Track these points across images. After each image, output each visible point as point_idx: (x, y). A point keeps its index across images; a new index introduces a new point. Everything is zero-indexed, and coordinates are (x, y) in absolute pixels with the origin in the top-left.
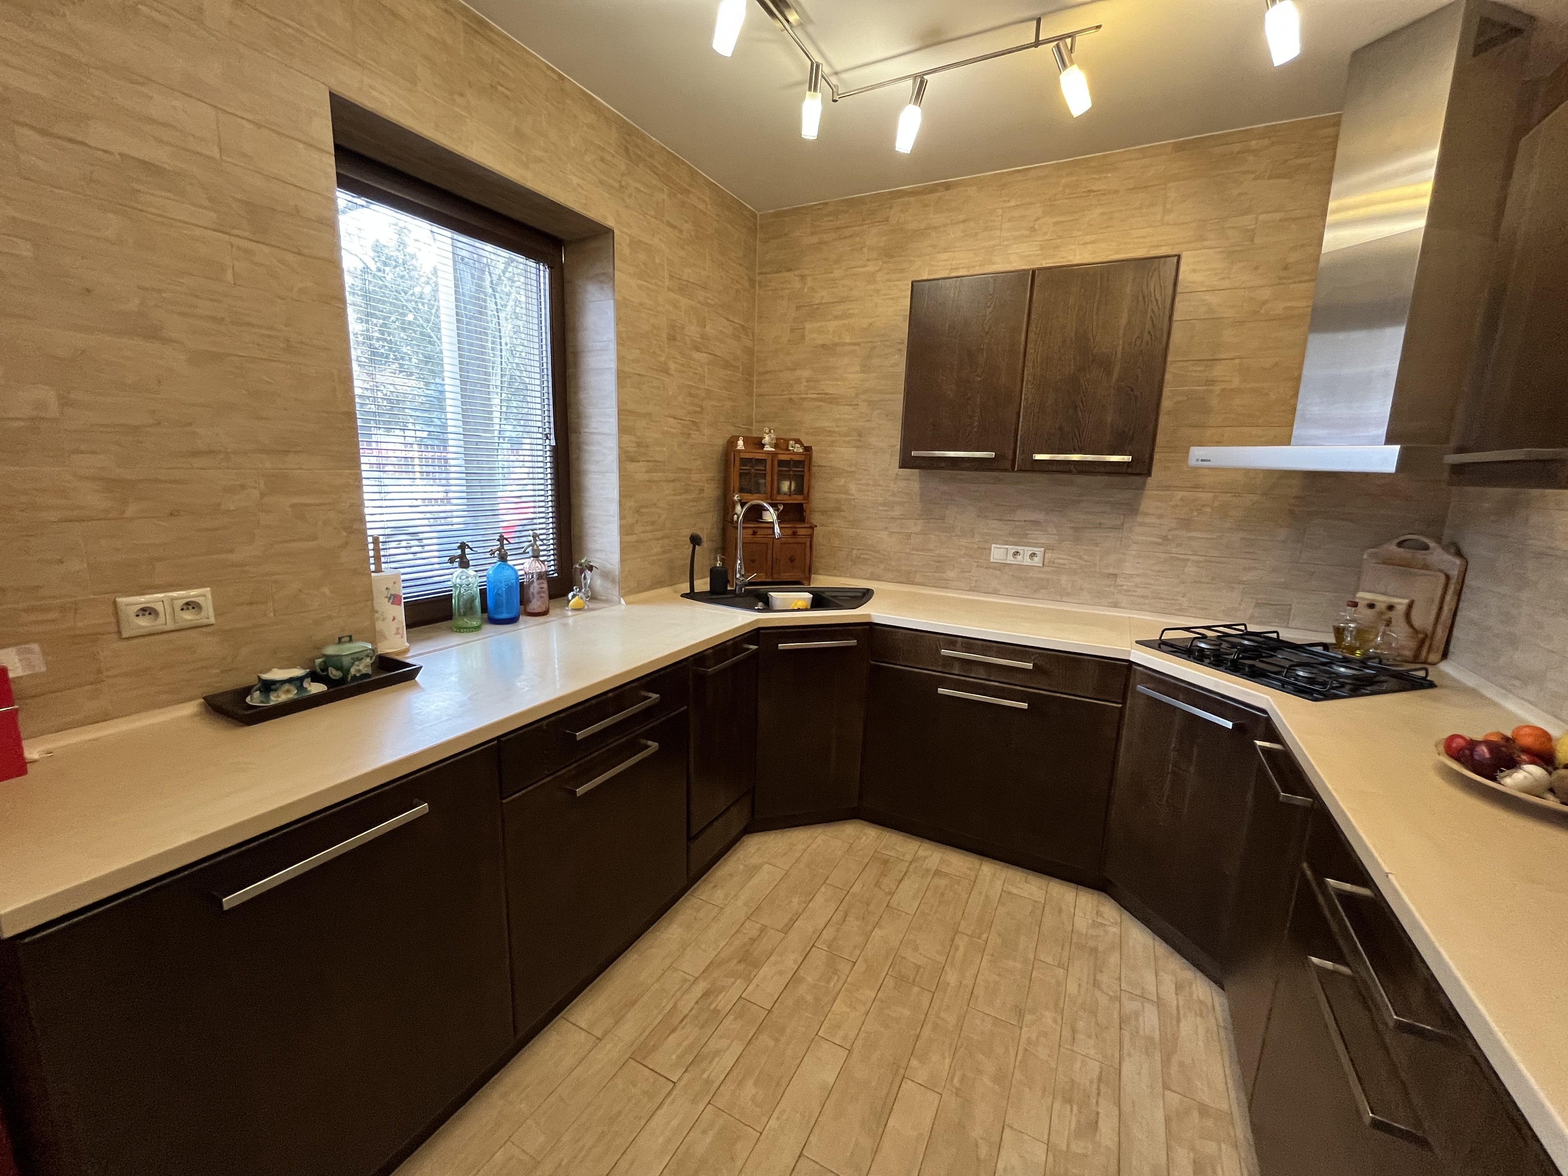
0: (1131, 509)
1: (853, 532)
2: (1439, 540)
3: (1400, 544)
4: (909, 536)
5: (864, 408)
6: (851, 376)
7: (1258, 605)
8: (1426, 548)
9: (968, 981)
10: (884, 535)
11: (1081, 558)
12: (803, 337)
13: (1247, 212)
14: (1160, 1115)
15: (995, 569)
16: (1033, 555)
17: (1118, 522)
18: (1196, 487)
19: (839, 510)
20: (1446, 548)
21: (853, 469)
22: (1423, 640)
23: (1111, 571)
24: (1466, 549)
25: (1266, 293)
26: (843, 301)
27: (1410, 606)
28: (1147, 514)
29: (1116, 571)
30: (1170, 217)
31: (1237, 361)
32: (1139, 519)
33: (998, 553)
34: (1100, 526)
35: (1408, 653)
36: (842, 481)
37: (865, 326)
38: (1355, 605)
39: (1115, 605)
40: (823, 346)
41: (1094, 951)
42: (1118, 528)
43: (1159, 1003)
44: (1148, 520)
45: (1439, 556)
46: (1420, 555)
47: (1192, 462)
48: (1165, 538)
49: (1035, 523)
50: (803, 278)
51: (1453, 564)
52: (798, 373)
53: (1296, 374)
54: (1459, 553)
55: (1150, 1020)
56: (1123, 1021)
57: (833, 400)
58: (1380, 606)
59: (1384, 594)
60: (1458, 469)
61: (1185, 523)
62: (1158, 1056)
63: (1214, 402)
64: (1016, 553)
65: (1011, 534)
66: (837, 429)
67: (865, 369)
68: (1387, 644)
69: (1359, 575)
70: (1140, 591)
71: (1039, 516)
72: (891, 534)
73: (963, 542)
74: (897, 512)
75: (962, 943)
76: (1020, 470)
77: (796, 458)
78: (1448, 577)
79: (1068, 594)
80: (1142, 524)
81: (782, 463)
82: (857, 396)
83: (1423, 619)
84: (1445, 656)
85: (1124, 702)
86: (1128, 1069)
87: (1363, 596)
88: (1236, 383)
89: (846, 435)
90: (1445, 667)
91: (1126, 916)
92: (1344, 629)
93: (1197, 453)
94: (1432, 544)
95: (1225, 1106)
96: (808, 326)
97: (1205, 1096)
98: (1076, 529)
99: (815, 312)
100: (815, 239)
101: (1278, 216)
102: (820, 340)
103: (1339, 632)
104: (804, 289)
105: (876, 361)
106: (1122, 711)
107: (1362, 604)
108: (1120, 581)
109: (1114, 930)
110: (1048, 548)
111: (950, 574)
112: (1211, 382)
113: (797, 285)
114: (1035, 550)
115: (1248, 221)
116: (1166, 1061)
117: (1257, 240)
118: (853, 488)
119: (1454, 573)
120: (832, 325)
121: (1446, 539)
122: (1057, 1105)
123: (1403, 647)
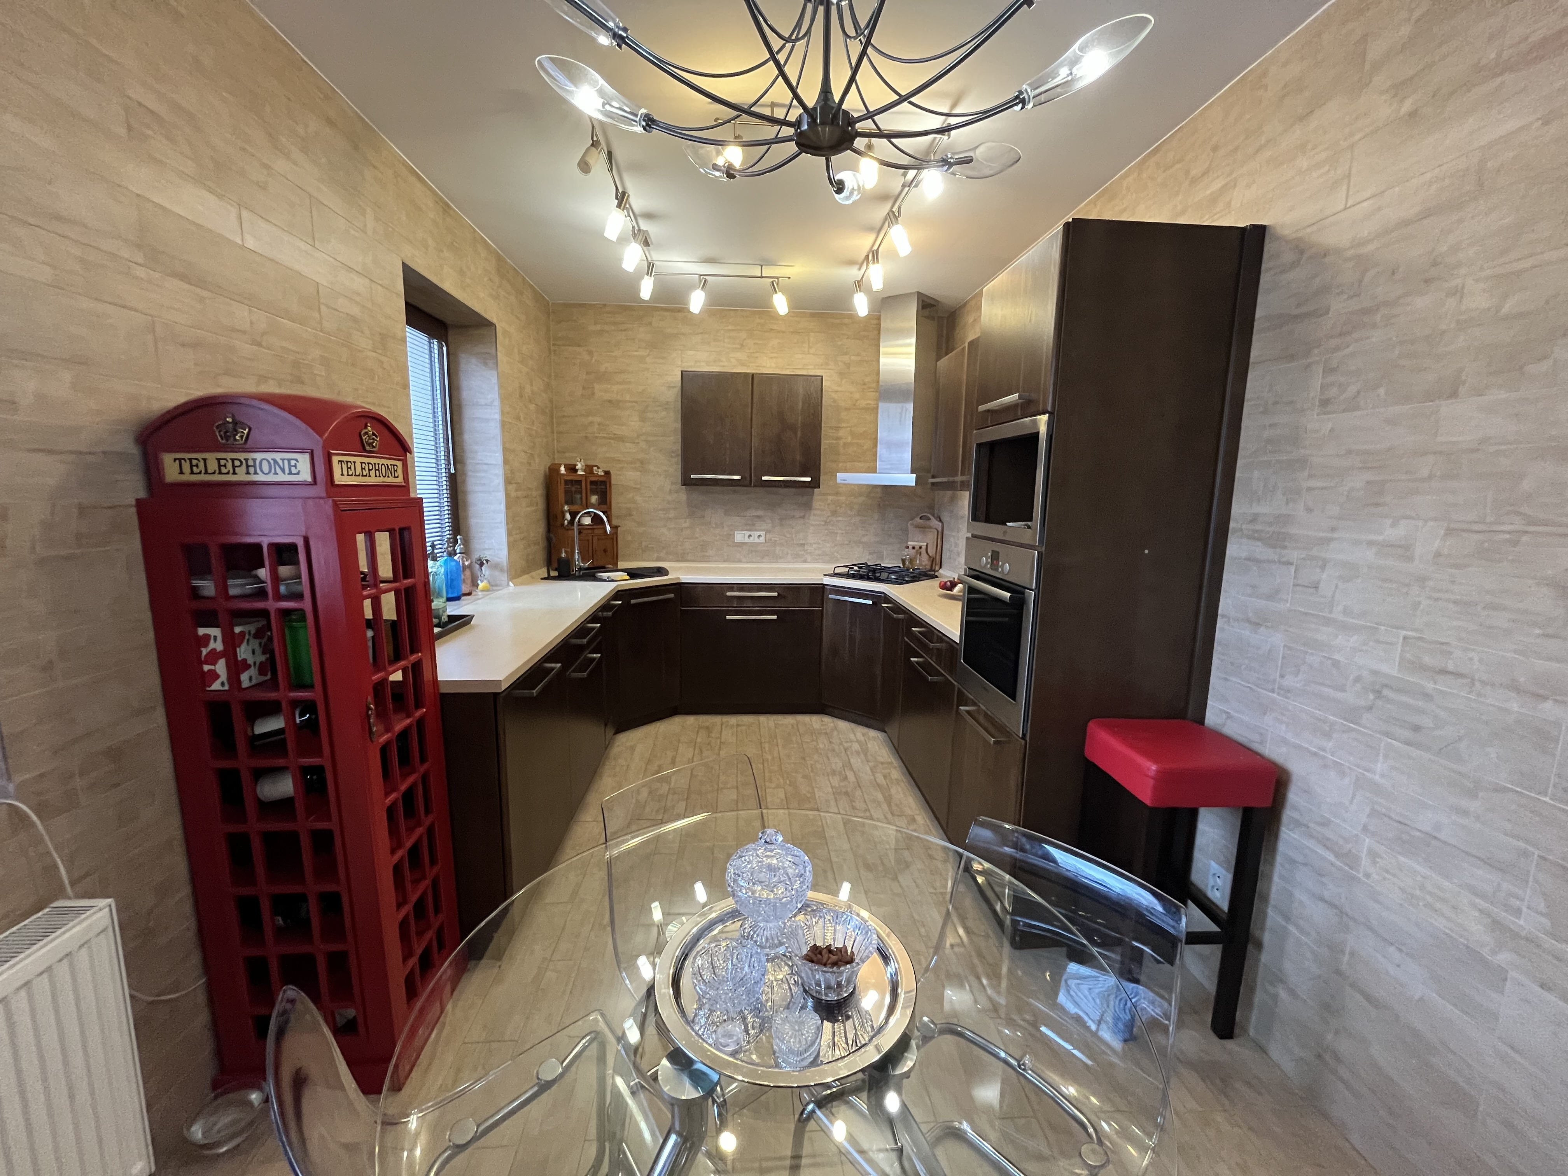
0: (808, 506)
1: (641, 530)
2: (933, 515)
3: (921, 518)
4: (682, 530)
5: (643, 445)
6: (633, 423)
7: (870, 554)
8: (930, 519)
9: (776, 754)
10: (664, 530)
11: (785, 536)
12: (593, 394)
13: (846, 354)
14: (868, 768)
15: (737, 546)
16: (759, 536)
17: (802, 514)
18: (837, 494)
19: (630, 515)
20: (936, 519)
21: (638, 486)
22: (933, 560)
23: (801, 542)
24: (944, 519)
25: (857, 396)
26: (621, 372)
27: (927, 546)
28: (816, 509)
29: (803, 542)
30: (812, 351)
31: (849, 429)
32: (813, 512)
33: (740, 537)
34: (793, 517)
35: (928, 567)
36: (631, 495)
37: (640, 391)
38: (908, 547)
39: (805, 561)
40: (610, 401)
41: (826, 733)
42: (803, 517)
43: (858, 741)
44: (816, 512)
45: (935, 523)
46: (928, 522)
47: (838, 481)
48: (826, 522)
49: (758, 517)
50: (590, 353)
51: (938, 524)
52: (590, 419)
53: (874, 437)
54: (940, 521)
55: (856, 747)
56: (846, 750)
57: (621, 439)
58: (917, 548)
59: (918, 541)
60: (933, 484)
61: (834, 513)
62: (862, 755)
63: (841, 450)
64: (750, 536)
65: (746, 525)
66: (624, 459)
67: (643, 419)
68: (920, 564)
69: (907, 535)
70: (817, 552)
71: (760, 513)
72: (669, 529)
73: (717, 531)
74: (672, 514)
75: (767, 746)
76: (755, 486)
77: (601, 479)
78: (938, 531)
79: (781, 558)
80: (814, 515)
81: (592, 483)
82: (639, 436)
83: (932, 552)
84: (941, 567)
85: (822, 607)
86: (852, 761)
87: (911, 543)
88: (849, 440)
89: (631, 463)
90: (941, 571)
91: (835, 720)
92: (905, 559)
93: (841, 477)
94: (931, 517)
95: (889, 760)
96: (597, 387)
97: (881, 759)
98: (781, 520)
99: (602, 377)
100: (598, 327)
101: (859, 358)
102: (607, 397)
103: (903, 561)
104: (592, 360)
105: (649, 415)
106: (822, 611)
107: (910, 547)
108: (806, 547)
109: (832, 725)
110: (768, 532)
111: (710, 553)
112: (838, 438)
113: (587, 357)
114: (760, 533)
115: (846, 358)
116: (866, 755)
117: (852, 369)
118: (638, 498)
119: (940, 529)
120: (615, 388)
121: (936, 515)
122: (830, 777)
123: (926, 565)
